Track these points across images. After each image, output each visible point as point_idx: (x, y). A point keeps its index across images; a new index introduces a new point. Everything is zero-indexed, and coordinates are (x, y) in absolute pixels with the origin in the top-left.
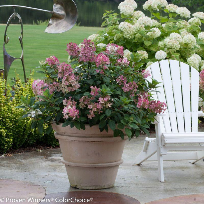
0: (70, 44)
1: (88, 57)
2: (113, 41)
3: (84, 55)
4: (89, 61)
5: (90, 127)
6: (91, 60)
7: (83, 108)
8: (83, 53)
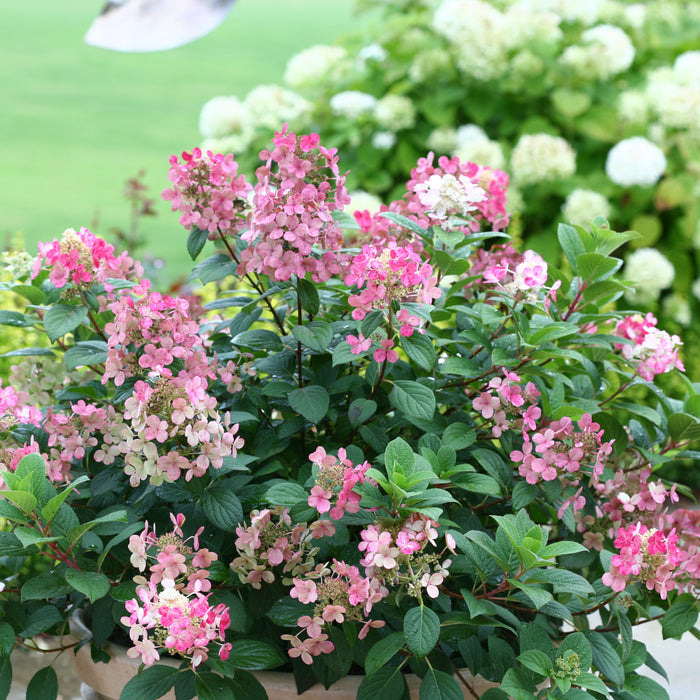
0: (187, 157)
1: (296, 250)
2: (406, 86)
3: (275, 235)
4: (302, 275)
5: (300, 693)
6: (320, 266)
7: (258, 586)
8: (267, 220)
